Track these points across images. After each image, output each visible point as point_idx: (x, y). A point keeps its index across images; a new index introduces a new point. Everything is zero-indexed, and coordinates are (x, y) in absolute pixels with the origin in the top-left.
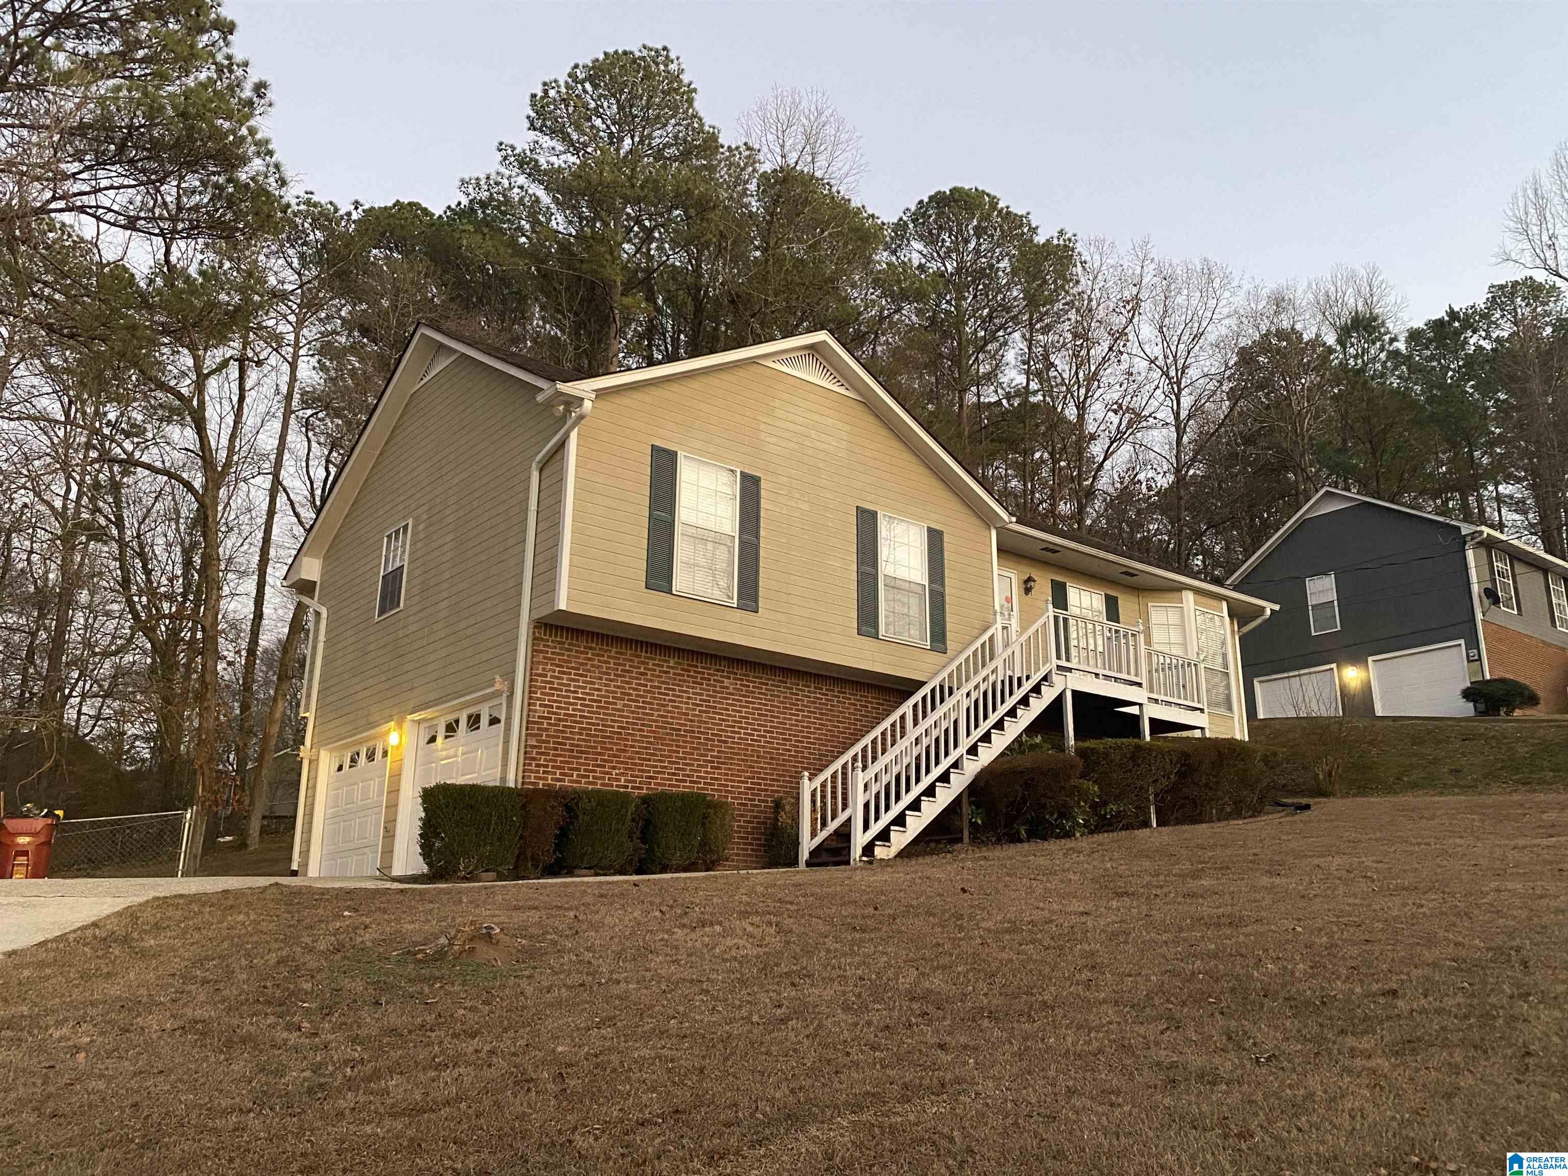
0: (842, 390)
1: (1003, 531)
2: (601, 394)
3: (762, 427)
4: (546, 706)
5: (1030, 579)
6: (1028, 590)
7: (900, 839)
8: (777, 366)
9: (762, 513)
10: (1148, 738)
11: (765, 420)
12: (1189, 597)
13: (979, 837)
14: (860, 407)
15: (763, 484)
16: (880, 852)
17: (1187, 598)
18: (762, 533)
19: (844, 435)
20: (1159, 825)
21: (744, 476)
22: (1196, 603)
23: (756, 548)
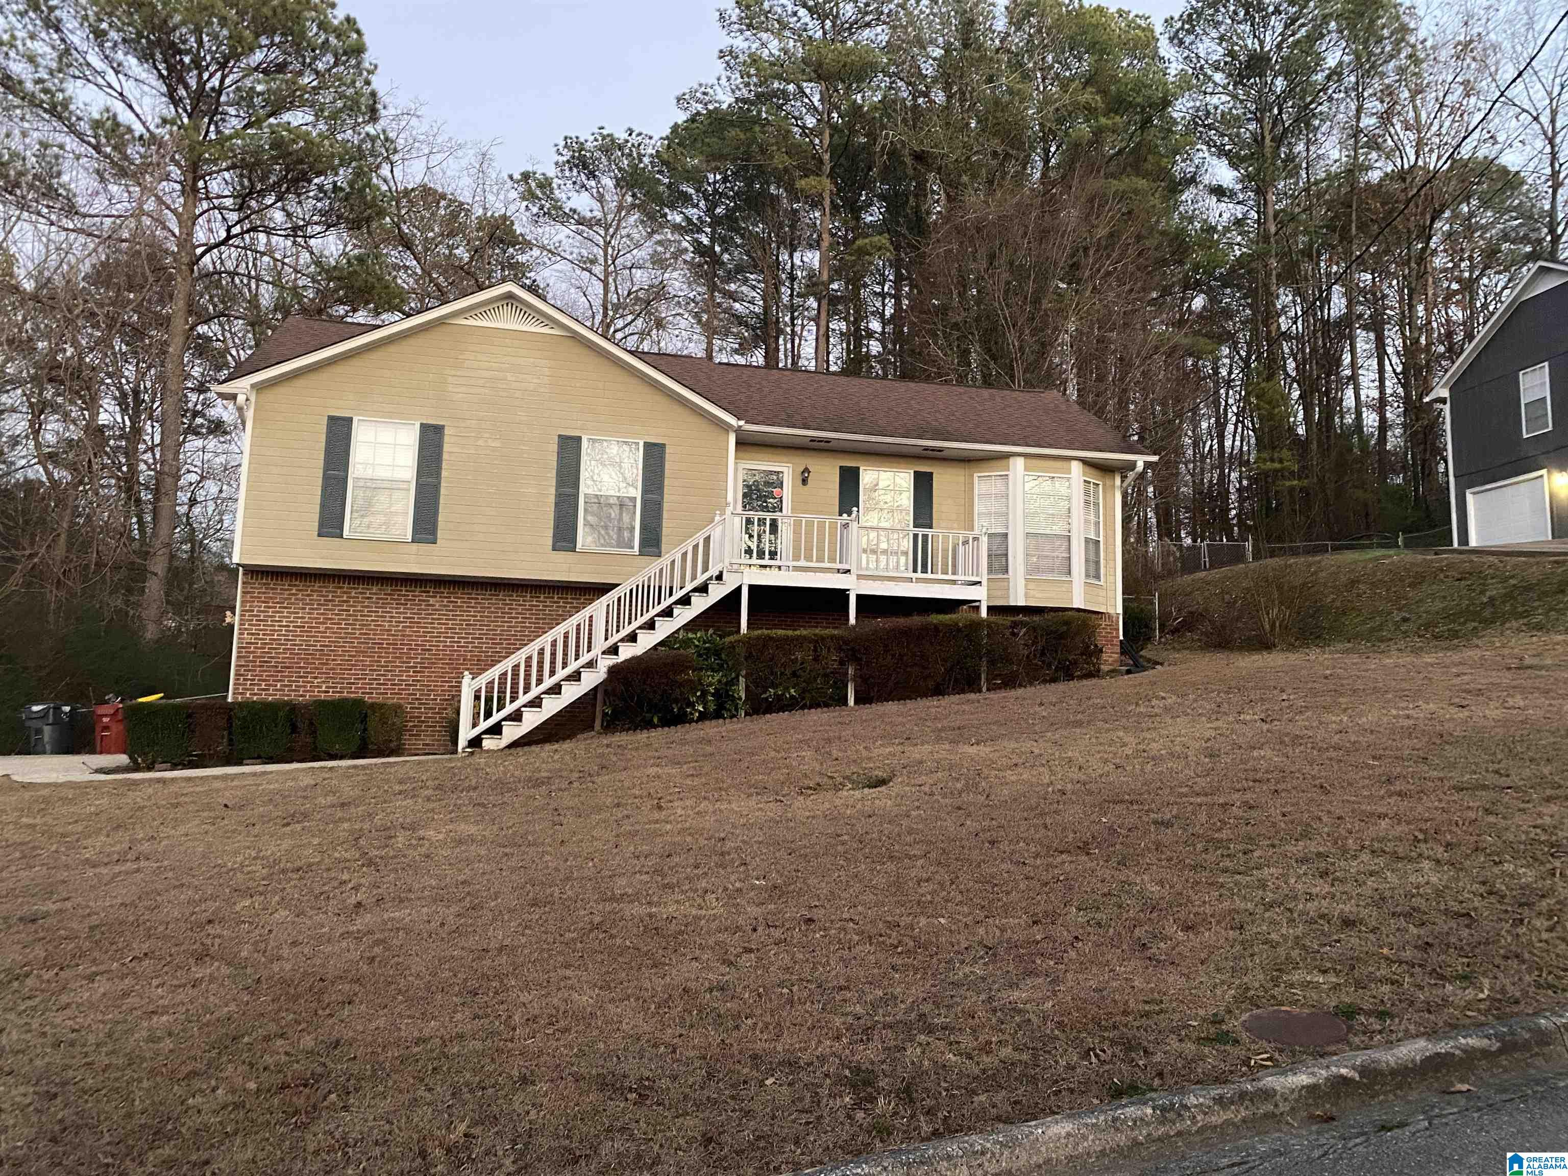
0: (546, 330)
3: (450, 379)
4: (253, 634)
5: (806, 470)
6: (805, 481)
7: (512, 732)
8: (471, 322)
9: (445, 456)
11: (453, 373)
12: (1018, 464)
14: (569, 343)
15: (446, 431)
16: (489, 743)
17: (1015, 465)
18: (444, 474)
19: (546, 371)
20: (856, 702)
21: (424, 428)
22: (1026, 469)
23: (437, 487)
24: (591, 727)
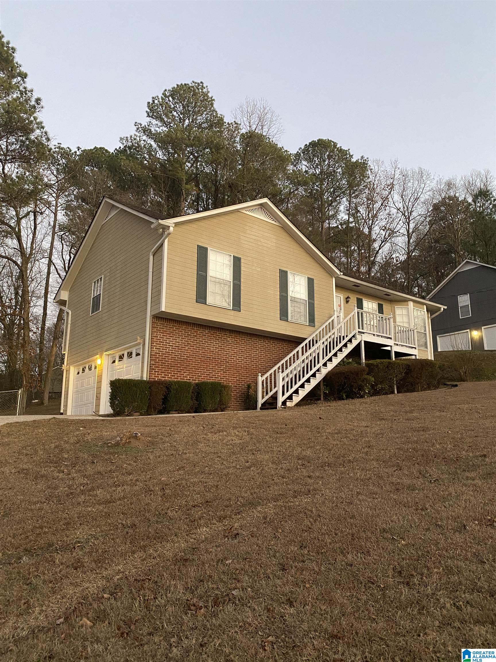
0: (273, 222)
1: (337, 278)
2: (177, 224)
3: (242, 237)
4: (158, 349)
5: (348, 297)
6: (347, 302)
7: (296, 399)
8: (248, 213)
9: (242, 272)
10: (394, 359)
11: (243, 235)
12: (411, 304)
13: (327, 398)
14: (280, 229)
15: (242, 261)
16: (288, 404)
17: (410, 304)
18: (242, 280)
19: (274, 241)
20: (397, 393)
21: (234, 257)
22: (414, 306)
23: (240, 286)
24: (320, 399)
